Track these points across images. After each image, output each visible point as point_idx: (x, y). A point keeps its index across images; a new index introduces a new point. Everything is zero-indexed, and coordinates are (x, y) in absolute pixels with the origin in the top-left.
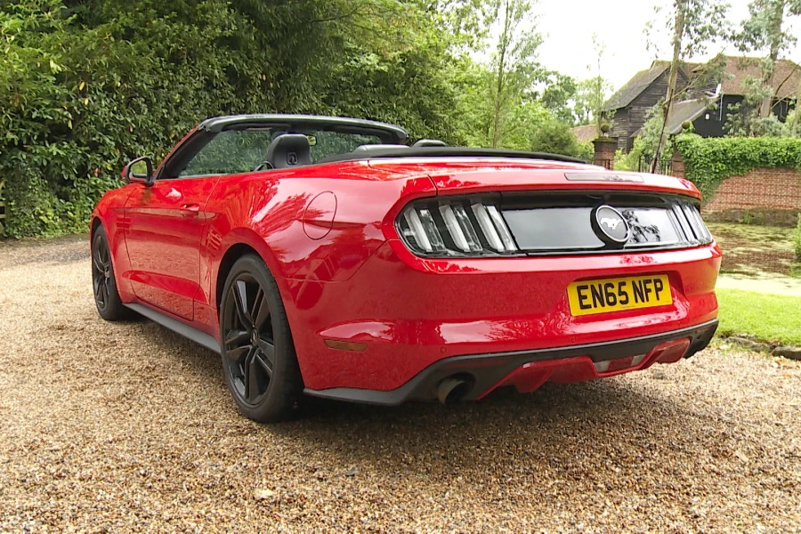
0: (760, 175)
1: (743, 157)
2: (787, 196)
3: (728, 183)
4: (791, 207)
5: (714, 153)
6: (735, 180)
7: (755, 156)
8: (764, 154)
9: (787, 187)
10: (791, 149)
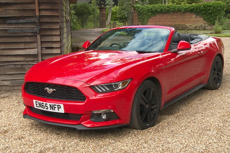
0: (159, 16)
1: (156, 11)
2: (167, 21)
3: (151, 18)
4: (168, 24)
5: (148, 10)
6: (153, 17)
7: (159, 10)
8: (161, 10)
9: (167, 19)
10: (168, 7)
